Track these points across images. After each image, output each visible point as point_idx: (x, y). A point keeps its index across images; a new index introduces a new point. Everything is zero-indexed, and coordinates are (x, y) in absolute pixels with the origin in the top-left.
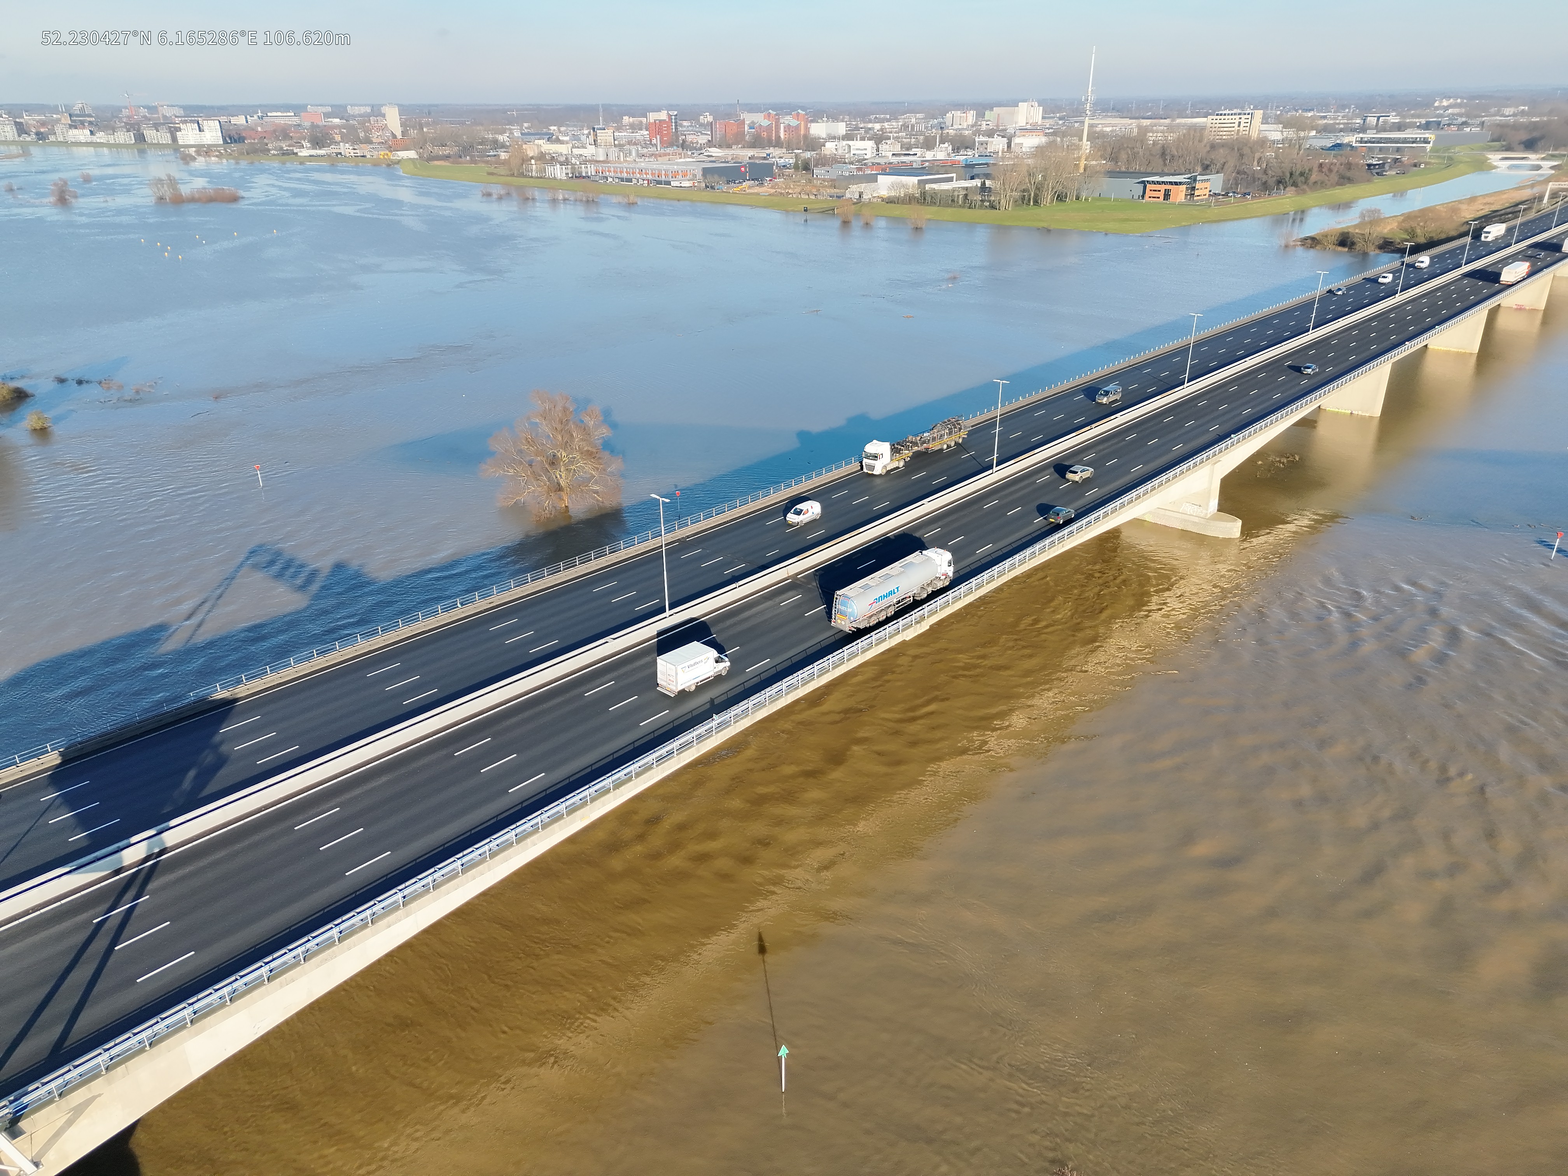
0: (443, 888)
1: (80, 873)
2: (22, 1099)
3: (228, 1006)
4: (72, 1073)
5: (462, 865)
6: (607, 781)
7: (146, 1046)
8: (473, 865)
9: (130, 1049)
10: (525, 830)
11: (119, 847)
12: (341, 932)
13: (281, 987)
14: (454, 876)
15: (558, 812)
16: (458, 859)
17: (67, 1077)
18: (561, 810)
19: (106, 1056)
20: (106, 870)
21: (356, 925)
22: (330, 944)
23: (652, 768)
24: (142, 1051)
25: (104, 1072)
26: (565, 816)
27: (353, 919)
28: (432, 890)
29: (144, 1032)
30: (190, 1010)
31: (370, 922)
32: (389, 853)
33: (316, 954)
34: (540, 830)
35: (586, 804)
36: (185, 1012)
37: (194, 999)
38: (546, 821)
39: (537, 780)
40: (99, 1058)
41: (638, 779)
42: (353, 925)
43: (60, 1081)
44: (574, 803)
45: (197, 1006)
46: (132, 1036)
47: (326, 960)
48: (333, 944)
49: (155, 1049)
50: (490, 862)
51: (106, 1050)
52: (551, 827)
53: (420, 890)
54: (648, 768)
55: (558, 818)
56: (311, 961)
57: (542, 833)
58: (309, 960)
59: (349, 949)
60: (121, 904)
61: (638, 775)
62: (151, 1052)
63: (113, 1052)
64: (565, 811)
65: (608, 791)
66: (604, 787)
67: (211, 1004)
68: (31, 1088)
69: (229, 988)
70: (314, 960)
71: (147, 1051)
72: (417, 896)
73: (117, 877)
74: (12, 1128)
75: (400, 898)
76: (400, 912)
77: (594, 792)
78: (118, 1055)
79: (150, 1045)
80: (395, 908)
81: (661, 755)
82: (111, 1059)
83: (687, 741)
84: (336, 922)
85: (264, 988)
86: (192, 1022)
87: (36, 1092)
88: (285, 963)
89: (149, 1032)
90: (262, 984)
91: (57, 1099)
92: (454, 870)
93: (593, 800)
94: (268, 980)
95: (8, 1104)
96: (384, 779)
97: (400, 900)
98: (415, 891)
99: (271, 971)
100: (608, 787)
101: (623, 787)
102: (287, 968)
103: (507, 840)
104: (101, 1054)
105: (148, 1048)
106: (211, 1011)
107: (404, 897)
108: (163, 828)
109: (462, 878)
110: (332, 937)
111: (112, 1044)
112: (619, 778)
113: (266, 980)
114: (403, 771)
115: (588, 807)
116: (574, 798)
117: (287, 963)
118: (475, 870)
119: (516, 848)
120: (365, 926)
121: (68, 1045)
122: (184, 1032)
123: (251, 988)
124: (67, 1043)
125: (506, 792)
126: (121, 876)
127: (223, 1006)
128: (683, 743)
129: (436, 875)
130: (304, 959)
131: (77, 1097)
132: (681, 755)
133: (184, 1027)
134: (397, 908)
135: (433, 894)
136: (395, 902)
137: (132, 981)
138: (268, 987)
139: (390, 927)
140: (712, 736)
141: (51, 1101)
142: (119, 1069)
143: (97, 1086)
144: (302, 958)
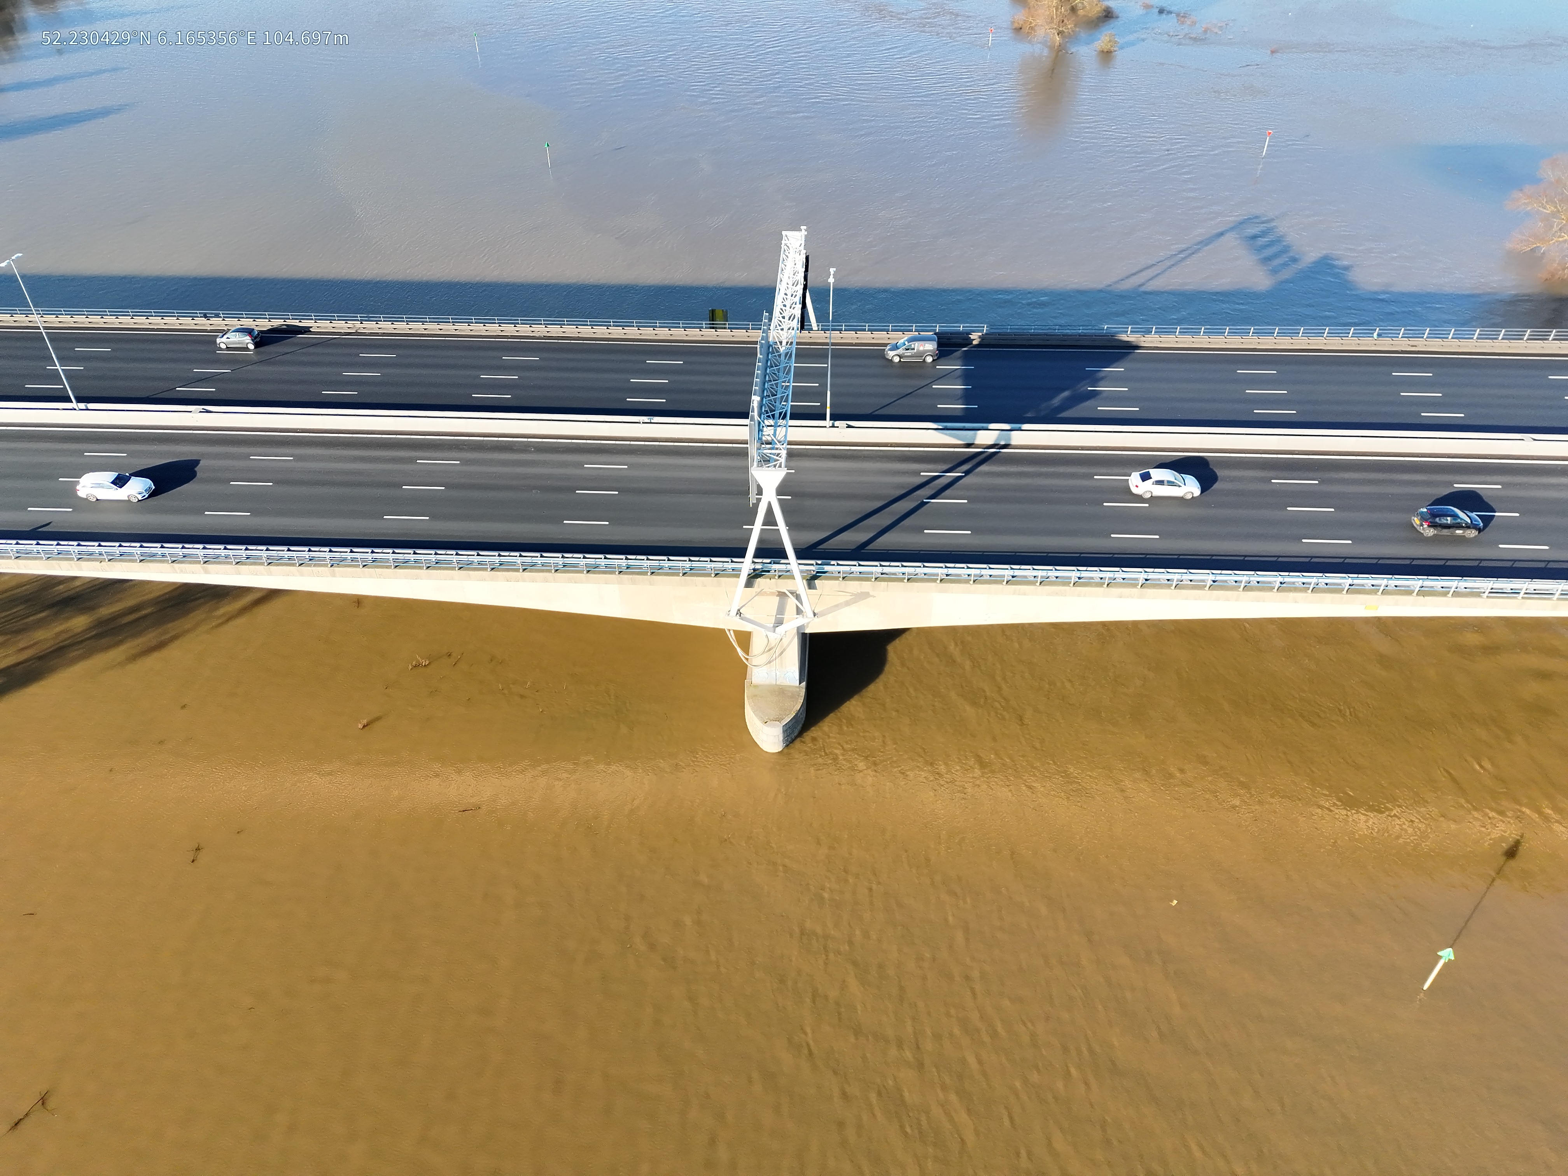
0: (1184, 592)
2: (824, 566)
3: (970, 584)
5: (1214, 581)
6: (1416, 582)
7: (905, 578)
9: (897, 575)
10: (1294, 583)
12: (1079, 578)
13: (1014, 594)
14: (1199, 586)
15: (1340, 584)
16: (1215, 574)
17: (853, 569)
18: (1344, 583)
19: (880, 569)
20: (961, 440)
22: (1065, 582)
23: (1480, 596)
24: (902, 580)
25: (873, 580)
26: (1341, 594)
27: (1095, 573)
28: (1174, 587)
29: (909, 569)
30: (945, 571)
31: (1105, 583)
32: (1156, 537)
33: (1052, 583)
34: (1307, 592)
35: (1375, 592)
36: (939, 571)
37: (952, 565)
38: (1321, 587)
39: (1338, 544)
40: (875, 568)
42: (1092, 578)
43: (847, 568)
44: (1363, 585)
45: (951, 571)
46: (900, 566)
47: (1057, 593)
48: (1068, 584)
49: (910, 584)
50: (1240, 593)
51: (881, 566)
52: (1322, 594)
53: (1163, 582)
54: (1477, 594)
55: (1336, 590)
56: (1045, 587)
57: (1308, 595)
58: (1044, 585)
59: (1079, 596)
61: (1456, 594)
62: (906, 585)
63: (886, 570)
64: (1347, 587)
65: (1408, 592)
66: (1408, 587)
67: (959, 575)
68: (833, 562)
69: (977, 572)
70: (1047, 587)
71: (904, 582)
72: (1158, 585)
73: (966, 450)
74: (811, 580)
75: (1141, 579)
76: (1134, 590)
77: (1393, 585)
78: (887, 574)
79: (908, 580)
80: (1132, 584)
82: (881, 574)
85: (1000, 586)
86: (941, 580)
87: (833, 567)
88: (1025, 577)
89: (913, 570)
90: (1001, 582)
91: (841, 579)
92: (1203, 581)
93: (1385, 594)
94: (1007, 582)
95: (815, 564)
98: (1159, 580)
99: (1013, 577)
100: (1412, 588)
102: (1025, 582)
103: (1270, 583)
104: (877, 566)
105: (906, 581)
106: (958, 580)
107: (1146, 580)
109: (1206, 593)
110: (1070, 578)
111: (889, 564)
112: (1432, 587)
113: (1005, 581)
116: (1366, 580)
117: (1027, 578)
118: (1222, 592)
119: (1274, 594)
120: (1101, 585)
121: (867, 549)
122: (933, 584)
123: (994, 580)
124: (870, 547)
125: (1298, 539)
126: (968, 450)
127: (967, 582)
129: (1185, 577)
130: (1041, 583)
131: (854, 586)
133: (935, 581)
134: (1135, 586)
135: (1172, 592)
136: (1136, 579)
137: (920, 530)
138: (1003, 587)
139: (1121, 597)
141: (837, 578)
142: (882, 583)
143: (866, 586)
144: (1039, 580)
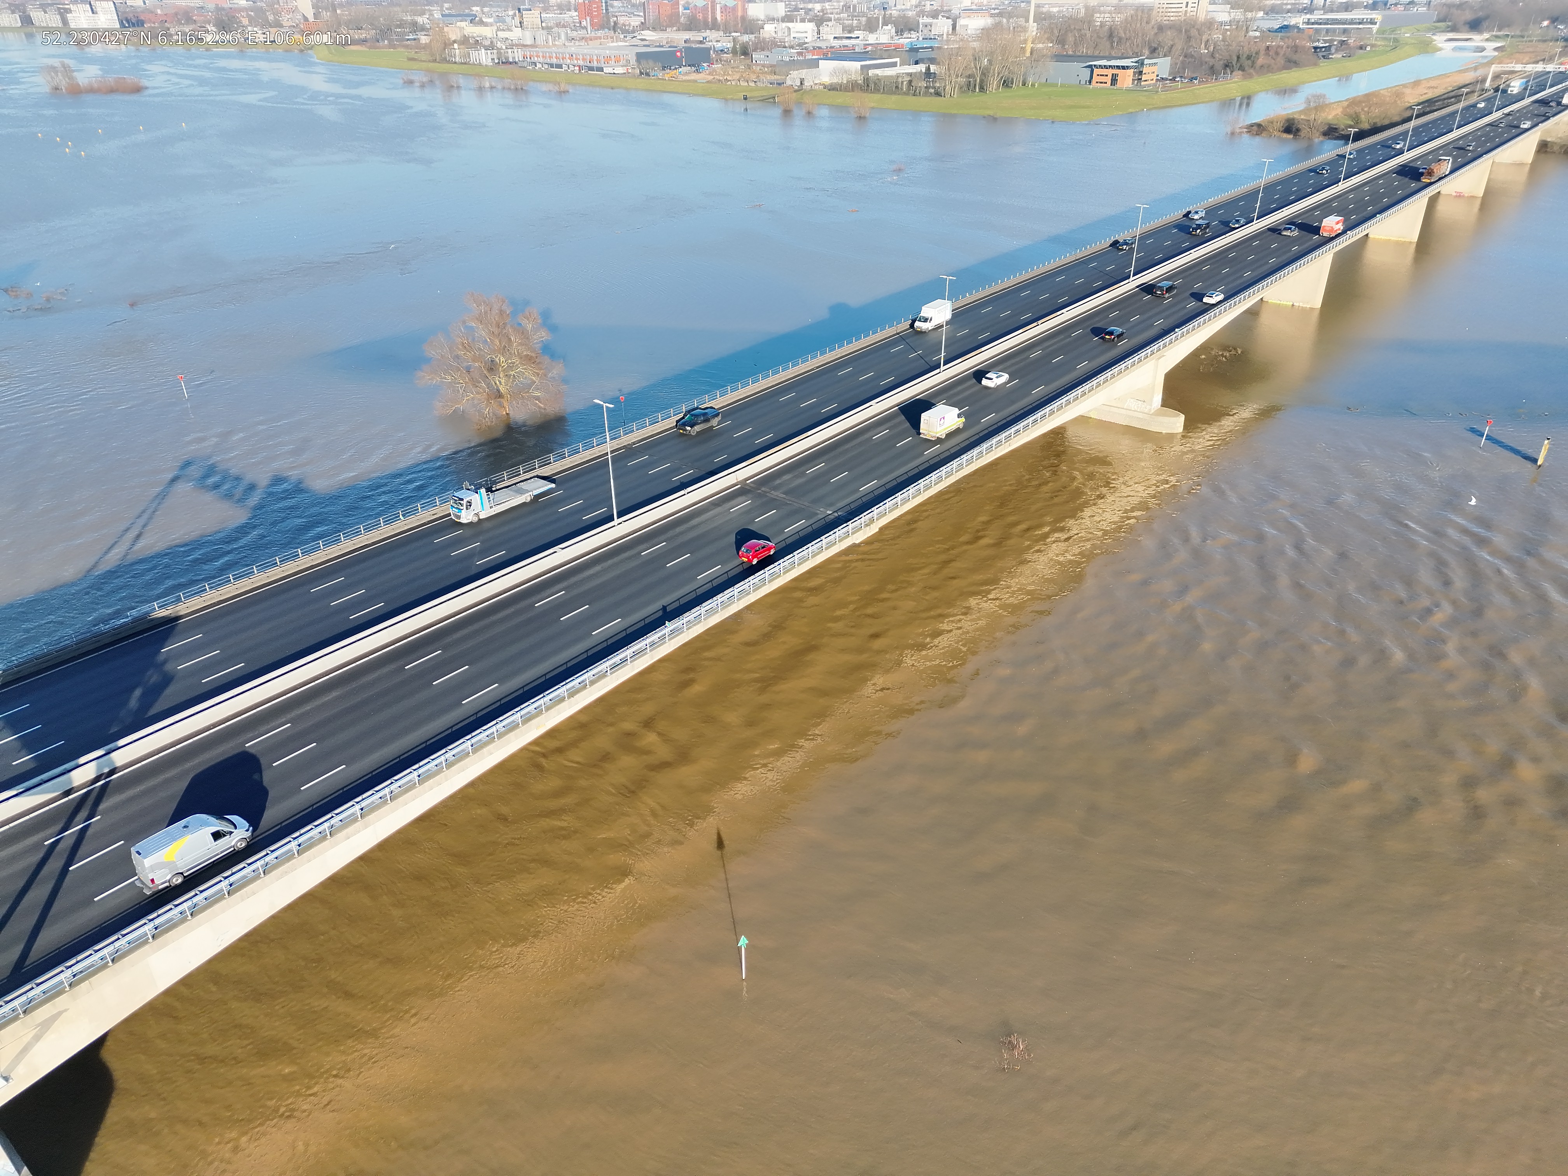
0: (400, 799)
1: (26, 796)
3: (189, 920)
4: (34, 990)
5: (419, 776)
6: (561, 690)
7: (108, 962)
8: (429, 776)
9: (93, 965)
10: (480, 740)
11: (65, 769)
12: (299, 845)
13: (243, 900)
14: (411, 787)
15: (513, 721)
16: (414, 770)
17: (31, 994)
18: (516, 719)
19: (68, 973)
20: (54, 792)
21: (314, 838)
22: (289, 857)
23: (606, 676)
24: (105, 966)
25: (68, 989)
26: (520, 725)
27: (311, 832)
28: (389, 802)
29: (106, 949)
30: (151, 925)
31: (328, 834)
32: (344, 766)
33: (275, 867)
34: (496, 739)
35: (541, 712)
36: (146, 928)
37: (154, 915)
38: (502, 730)
39: (490, 691)
40: (62, 975)
41: (592, 687)
42: (312, 838)
43: (23, 998)
44: (529, 713)
45: (157, 922)
46: (93, 952)
47: (286, 872)
48: (292, 857)
49: (118, 965)
50: (446, 772)
51: (67, 968)
52: (506, 736)
53: (377, 802)
54: (604, 675)
55: (514, 727)
57: (497, 742)
58: (269, 873)
59: (309, 861)
60: (73, 825)
61: (592, 683)
62: (113, 968)
63: (75, 969)
64: (520, 720)
65: (562, 700)
66: (558, 696)
70: (274, 873)
71: (109, 967)
72: (374, 808)
73: (66, 799)
75: (358, 810)
76: (356, 825)
77: (548, 701)
78: (81, 972)
79: (113, 960)
80: (353, 820)
81: (615, 663)
82: (74, 976)
83: (641, 648)
84: (294, 835)
85: (224, 902)
86: (153, 937)
88: (244, 877)
89: (111, 948)
90: (222, 898)
91: (22, 1016)
92: (410, 781)
93: (548, 709)
94: (229, 893)
96: (334, 694)
97: (358, 812)
98: (373, 802)
99: (231, 885)
100: (562, 695)
101: (577, 696)
102: (246, 882)
103: (463, 751)
104: (63, 971)
105: (110, 964)
106: (172, 926)
108: (110, 749)
110: (290, 850)
111: (73, 961)
112: (573, 687)
113: (226, 894)
114: (354, 685)
115: (543, 715)
116: (529, 707)
117: (247, 877)
118: (431, 781)
120: (323, 839)
121: (30, 963)
122: (147, 947)
123: (211, 902)
124: (28, 962)
125: (459, 703)
126: (71, 797)
128: (636, 651)
129: (393, 787)
131: (42, 1013)
132: (635, 662)
133: (146, 942)
134: (355, 820)
135: (391, 805)
136: (353, 814)
137: (89, 901)
138: (228, 901)
139: (348, 838)
140: (665, 642)
141: (16, 1018)
142: (82, 985)
143: (60, 1002)
144: (261, 871)
